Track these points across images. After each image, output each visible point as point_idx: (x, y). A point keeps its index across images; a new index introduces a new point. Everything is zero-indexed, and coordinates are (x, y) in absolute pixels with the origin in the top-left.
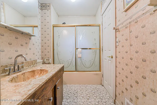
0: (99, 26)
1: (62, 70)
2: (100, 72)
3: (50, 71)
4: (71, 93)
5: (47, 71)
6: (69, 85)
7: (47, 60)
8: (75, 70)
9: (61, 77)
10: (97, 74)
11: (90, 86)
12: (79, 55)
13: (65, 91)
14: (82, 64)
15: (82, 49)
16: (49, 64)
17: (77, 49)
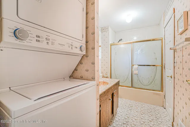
0: (162, 40)
1: (118, 84)
2: (162, 93)
3: (109, 83)
4: (125, 105)
5: (107, 83)
6: (124, 99)
7: (105, 74)
8: (131, 86)
9: (117, 89)
10: (157, 94)
11: (148, 105)
12: (135, 72)
13: (120, 103)
14: (138, 81)
15: (139, 65)
16: (107, 77)
17: (133, 65)
